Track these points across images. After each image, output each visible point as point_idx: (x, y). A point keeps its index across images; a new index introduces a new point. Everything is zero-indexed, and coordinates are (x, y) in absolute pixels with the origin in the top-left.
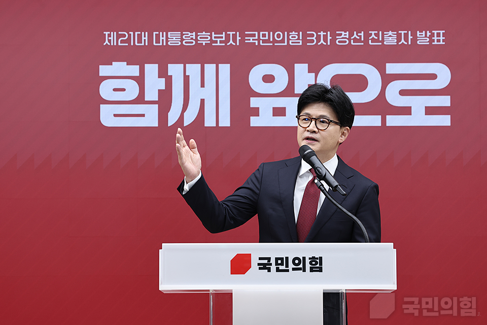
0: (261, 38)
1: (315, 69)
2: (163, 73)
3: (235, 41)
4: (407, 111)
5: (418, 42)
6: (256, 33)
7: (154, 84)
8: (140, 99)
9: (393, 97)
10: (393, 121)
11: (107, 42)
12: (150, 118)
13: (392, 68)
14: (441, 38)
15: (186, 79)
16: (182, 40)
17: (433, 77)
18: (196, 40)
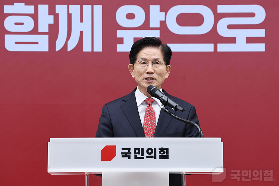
2: (52, 11)
8: (35, 31)
9: (223, 30)
10: (222, 48)
15: (69, 16)
17: (252, 15)
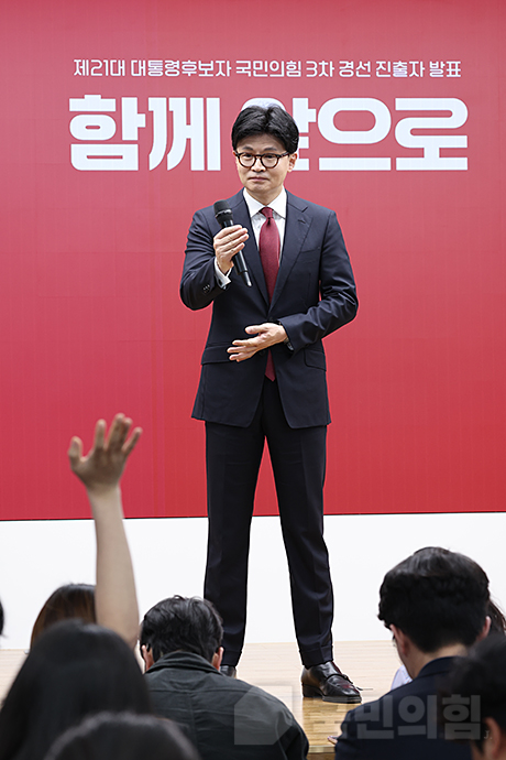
0: (255, 68)
1: (316, 104)
2: (143, 108)
3: (224, 71)
4: (418, 153)
5: (431, 74)
6: (249, 62)
7: (133, 121)
8: (117, 139)
9: (404, 137)
10: (404, 164)
11: (78, 71)
12: (129, 160)
13: (402, 104)
14: (457, 70)
15: (170, 115)
16: (165, 70)
17: (448, 114)
18: (181, 70)
